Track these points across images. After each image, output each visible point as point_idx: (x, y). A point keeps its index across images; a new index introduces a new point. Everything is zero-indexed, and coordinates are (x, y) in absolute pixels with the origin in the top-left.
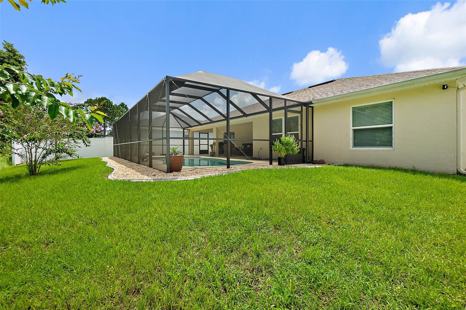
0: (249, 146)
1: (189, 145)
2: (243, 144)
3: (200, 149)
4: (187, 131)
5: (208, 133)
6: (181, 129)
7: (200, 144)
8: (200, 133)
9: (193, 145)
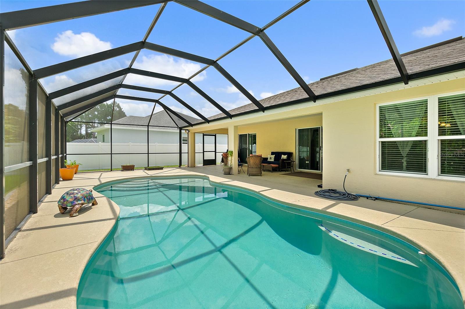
0: (284, 157)
1: (188, 153)
2: (273, 153)
3: (205, 159)
4: (186, 132)
5: (215, 136)
6: (177, 128)
7: (204, 152)
8: (204, 135)
9: (195, 153)
